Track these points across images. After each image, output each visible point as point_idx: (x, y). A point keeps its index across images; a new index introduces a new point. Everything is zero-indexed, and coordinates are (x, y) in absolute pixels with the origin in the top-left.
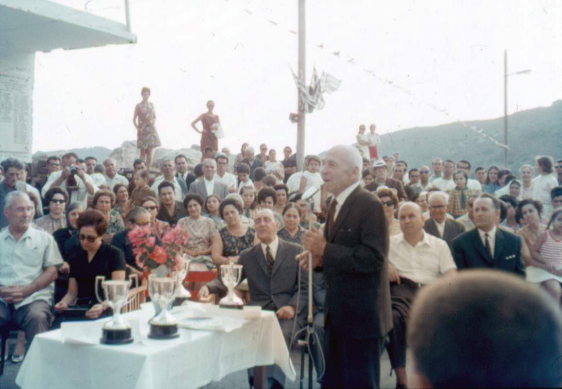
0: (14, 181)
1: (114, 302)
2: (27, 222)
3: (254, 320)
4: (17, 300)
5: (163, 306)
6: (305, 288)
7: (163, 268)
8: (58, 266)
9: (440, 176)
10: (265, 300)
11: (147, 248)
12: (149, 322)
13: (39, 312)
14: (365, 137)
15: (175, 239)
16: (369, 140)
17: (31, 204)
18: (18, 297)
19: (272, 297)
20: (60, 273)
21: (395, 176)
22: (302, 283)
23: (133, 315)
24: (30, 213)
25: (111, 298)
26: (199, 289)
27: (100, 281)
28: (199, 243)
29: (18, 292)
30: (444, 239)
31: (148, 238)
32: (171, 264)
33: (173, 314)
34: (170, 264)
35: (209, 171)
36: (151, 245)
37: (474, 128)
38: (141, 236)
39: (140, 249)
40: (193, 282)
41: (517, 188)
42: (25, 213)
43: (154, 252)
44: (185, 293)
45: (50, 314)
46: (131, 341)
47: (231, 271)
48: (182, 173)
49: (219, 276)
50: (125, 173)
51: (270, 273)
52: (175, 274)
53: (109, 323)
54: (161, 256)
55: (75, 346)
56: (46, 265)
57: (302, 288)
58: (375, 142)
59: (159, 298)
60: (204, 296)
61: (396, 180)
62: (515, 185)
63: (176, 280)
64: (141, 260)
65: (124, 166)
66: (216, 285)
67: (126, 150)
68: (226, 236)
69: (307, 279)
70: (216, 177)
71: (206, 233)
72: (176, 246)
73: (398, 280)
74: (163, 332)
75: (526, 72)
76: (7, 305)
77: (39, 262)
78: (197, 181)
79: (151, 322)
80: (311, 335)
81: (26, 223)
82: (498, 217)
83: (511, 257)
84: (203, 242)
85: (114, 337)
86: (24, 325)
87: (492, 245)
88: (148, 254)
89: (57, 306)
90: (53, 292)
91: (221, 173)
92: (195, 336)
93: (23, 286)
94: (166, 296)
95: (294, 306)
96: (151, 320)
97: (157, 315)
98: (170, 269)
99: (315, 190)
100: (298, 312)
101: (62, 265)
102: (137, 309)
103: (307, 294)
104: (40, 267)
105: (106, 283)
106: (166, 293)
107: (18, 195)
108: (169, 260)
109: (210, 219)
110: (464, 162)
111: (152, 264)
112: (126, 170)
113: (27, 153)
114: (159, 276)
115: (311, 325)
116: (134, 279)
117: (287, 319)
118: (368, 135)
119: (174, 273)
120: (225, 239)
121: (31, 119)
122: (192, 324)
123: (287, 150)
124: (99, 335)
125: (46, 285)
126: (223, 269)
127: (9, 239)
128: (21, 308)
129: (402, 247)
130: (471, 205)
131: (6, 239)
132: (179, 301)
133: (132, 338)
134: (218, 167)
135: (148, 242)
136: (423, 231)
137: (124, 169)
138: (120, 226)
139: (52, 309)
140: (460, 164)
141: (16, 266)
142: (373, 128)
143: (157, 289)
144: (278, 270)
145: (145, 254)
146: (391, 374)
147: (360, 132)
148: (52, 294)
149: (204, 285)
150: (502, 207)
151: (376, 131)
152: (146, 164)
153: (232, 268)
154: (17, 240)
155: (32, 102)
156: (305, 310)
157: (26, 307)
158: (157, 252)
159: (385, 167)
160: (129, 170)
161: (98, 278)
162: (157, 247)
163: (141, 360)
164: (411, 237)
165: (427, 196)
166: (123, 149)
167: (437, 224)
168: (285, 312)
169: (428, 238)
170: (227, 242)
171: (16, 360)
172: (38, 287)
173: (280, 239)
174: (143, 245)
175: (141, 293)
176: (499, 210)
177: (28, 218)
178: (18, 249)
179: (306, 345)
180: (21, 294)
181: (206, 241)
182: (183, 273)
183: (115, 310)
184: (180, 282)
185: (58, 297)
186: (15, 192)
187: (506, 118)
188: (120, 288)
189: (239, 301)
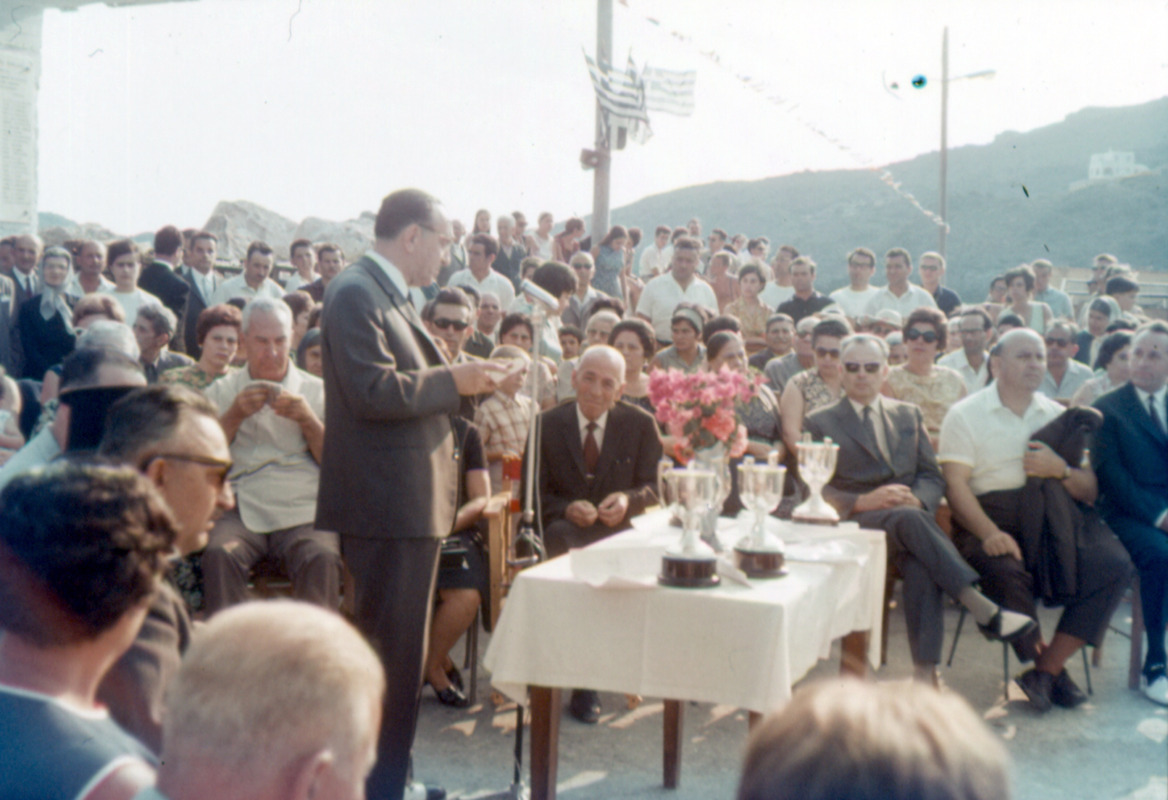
11: (703, 408)
36: (712, 403)
46: (716, 583)
74: (761, 564)
75: (987, 74)
87: (1162, 416)
113: (28, 225)
166: (227, 218)
189: (829, 511)
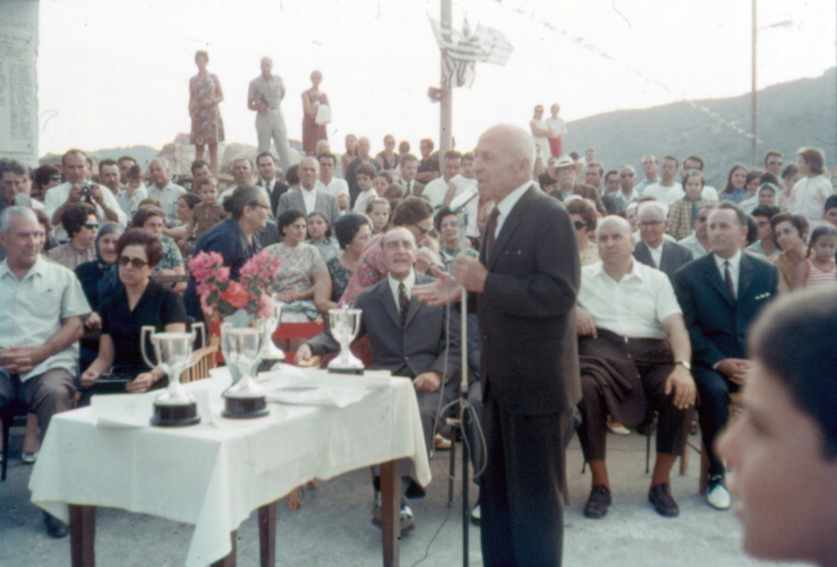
0: (12, 192)
1: (171, 364)
2: (34, 253)
3: (381, 389)
4: (24, 368)
5: (243, 370)
6: (456, 346)
7: (242, 314)
8: (84, 318)
9: (655, 182)
10: (396, 363)
11: (218, 284)
12: (223, 395)
13: (56, 385)
14: (543, 125)
15: (260, 270)
16: (549, 129)
17: (39, 228)
18: (25, 364)
19: (407, 358)
20: (86, 329)
21: (588, 181)
22: (451, 337)
23: (198, 385)
24: (38, 241)
25: (165, 359)
26: (296, 349)
27: (148, 333)
28: (296, 282)
29: (24, 356)
30: (662, 268)
31: (219, 269)
32: (255, 308)
33: (259, 382)
34: (253, 308)
35: (308, 175)
36: (224, 279)
37: (706, 110)
38: (207, 265)
39: (207, 286)
40: (287, 338)
41: (770, 196)
42: (30, 241)
43: (229, 290)
44: (276, 353)
45: (74, 388)
46: (197, 422)
47: (343, 319)
48: (268, 180)
49: (326, 327)
50: (181, 182)
51: (403, 324)
52: (260, 323)
53: (164, 396)
54: (239, 295)
55: (112, 431)
56: (66, 316)
57: (452, 345)
58: (558, 131)
59: (238, 358)
60: (304, 359)
61: (590, 186)
62: (767, 192)
63: (262, 331)
64: (209, 302)
65: (179, 171)
66: (322, 343)
67: (181, 148)
68: (337, 269)
69: (459, 332)
70: (318, 186)
71: (307, 266)
72: (262, 280)
73: (594, 331)
74: (245, 408)
76: (8, 376)
77: (54, 311)
78: (290, 191)
79: (226, 394)
80: (466, 411)
81: (32, 255)
82: (744, 238)
83: (762, 296)
84: (303, 280)
85: (171, 416)
86: (35, 405)
87: (735, 278)
88: (220, 293)
89: (85, 376)
90: (77, 356)
91: (325, 179)
92: (293, 414)
93: (32, 348)
94: (247, 356)
95: (439, 373)
96: (227, 390)
97: (234, 383)
98: (253, 316)
99: (471, 195)
100: (445, 380)
101: (89, 315)
102: (204, 377)
103: (459, 354)
104: (56, 320)
105: (157, 337)
106: (248, 351)
107: (19, 213)
108: (251, 302)
109: (312, 247)
110: (694, 159)
111: (226, 309)
112: (182, 178)
113: (31, 153)
114: (237, 325)
115: (466, 396)
116: (198, 330)
117: (428, 391)
118: (548, 121)
119: (258, 321)
120: (335, 275)
121: (36, 100)
122: (288, 397)
123: (427, 145)
124: (149, 413)
125: (66, 346)
126: (333, 315)
127: (8, 278)
128: (29, 381)
129: (600, 282)
130: (703, 219)
131: (4, 277)
132: (266, 365)
133: (197, 417)
134: (321, 170)
135: (219, 274)
136: (633, 258)
137: (180, 176)
138: (175, 258)
139: (77, 381)
140: (689, 163)
141: (21, 319)
142: (555, 109)
143: (233, 345)
144: (415, 318)
145: (214, 293)
146: (583, 471)
147: (535, 117)
148: (76, 360)
149: (304, 343)
150: (750, 223)
151: (560, 115)
152: (209, 168)
153: (346, 314)
154: (20, 278)
155: (36, 75)
156: (456, 377)
157: (37, 379)
158: (233, 290)
159: (573, 167)
160: (186, 178)
161: (145, 328)
162: (232, 282)
163: (213, 448)
164: (614, 268)
165: (637, 209)
166: (178, 145)
167: (650, 249)
168: (426, 382)
169: (639, 268)
170: (338, 281)
171: (29, 459)
172: (54, 349)
173: (418, 272)
174: (211, 280)
175: (209, 356)
176: (746, 227)
177: (35, 248)
178: (22, 292)
179: (458, 424)
180: (29, 360)
181: (307, 278)
182: (273, 322)
183: (172, 377)
184: (268, 337)
185: (84, 364)
186: (15, 208)
187: (754, 95)
188: (178, 344)
189: (357, 363)
